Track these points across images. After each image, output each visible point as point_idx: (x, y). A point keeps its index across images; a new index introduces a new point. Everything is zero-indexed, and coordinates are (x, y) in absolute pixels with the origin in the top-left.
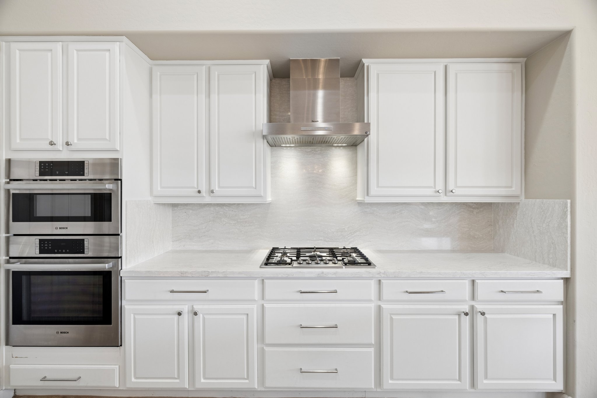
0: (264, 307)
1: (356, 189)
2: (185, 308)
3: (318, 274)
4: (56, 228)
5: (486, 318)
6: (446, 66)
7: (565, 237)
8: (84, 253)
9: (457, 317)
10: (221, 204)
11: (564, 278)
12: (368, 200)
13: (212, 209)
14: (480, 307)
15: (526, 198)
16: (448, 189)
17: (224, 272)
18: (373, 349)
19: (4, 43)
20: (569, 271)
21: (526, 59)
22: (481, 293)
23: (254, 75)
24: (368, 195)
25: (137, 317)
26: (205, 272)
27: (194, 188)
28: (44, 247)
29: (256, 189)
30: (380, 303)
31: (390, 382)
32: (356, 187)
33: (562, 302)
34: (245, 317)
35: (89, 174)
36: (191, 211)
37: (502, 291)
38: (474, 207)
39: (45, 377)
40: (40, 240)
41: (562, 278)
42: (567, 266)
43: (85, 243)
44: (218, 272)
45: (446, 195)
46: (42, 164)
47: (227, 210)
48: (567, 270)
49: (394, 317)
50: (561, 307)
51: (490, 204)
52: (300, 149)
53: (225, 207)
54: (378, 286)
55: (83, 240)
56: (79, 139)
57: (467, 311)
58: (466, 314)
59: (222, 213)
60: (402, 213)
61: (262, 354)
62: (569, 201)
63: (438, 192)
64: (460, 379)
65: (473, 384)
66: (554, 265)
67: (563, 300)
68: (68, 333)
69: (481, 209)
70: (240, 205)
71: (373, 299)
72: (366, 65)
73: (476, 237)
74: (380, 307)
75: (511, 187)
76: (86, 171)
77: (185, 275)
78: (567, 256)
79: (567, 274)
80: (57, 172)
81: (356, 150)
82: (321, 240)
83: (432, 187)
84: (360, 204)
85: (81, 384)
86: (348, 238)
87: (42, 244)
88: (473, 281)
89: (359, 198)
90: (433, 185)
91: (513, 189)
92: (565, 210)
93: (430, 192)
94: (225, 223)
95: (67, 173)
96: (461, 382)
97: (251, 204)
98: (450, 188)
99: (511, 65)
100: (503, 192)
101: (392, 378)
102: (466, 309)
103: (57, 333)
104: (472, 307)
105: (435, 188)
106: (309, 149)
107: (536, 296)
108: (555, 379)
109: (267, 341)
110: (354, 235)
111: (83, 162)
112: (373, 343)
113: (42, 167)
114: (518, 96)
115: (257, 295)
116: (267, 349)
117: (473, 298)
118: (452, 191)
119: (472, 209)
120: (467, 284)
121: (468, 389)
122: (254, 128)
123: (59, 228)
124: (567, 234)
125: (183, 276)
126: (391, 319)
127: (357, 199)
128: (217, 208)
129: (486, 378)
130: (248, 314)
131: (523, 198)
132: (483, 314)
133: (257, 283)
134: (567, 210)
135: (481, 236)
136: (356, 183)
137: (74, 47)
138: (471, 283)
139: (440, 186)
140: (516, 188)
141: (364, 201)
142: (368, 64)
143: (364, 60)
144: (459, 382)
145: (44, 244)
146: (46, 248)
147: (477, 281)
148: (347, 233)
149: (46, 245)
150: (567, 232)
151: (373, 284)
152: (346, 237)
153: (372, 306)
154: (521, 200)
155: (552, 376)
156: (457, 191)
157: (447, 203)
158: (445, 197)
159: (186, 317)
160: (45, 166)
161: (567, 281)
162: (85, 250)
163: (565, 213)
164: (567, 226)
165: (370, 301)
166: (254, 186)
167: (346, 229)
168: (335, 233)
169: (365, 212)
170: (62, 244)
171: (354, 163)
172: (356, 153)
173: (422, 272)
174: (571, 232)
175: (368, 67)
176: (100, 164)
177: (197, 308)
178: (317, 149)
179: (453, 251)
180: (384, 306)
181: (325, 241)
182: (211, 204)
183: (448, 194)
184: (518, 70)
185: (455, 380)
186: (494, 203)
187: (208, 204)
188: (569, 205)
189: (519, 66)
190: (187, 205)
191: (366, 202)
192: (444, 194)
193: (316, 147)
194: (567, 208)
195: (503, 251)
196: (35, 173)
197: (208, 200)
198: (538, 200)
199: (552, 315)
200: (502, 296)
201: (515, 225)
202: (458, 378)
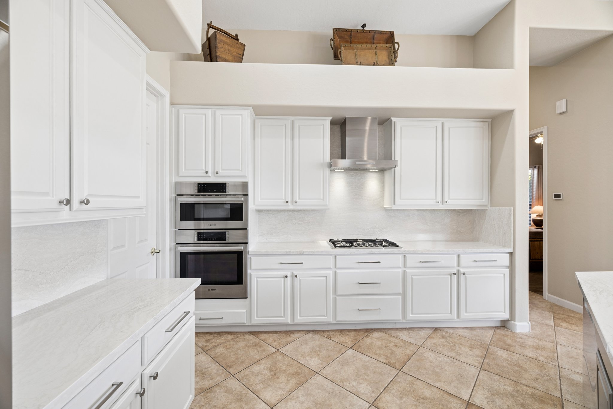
0: (337, 273)
1: (384, 200)
2: (289, 274)
3: (369, 252)
4: (208, 225)
5: (466, 277)
6: (443, 123)
7: (510, 229)
8: (226, 240)
9: (449, 276)
10: (292, 210)
11: (510, 253)
12: (394, 207)
13: (286, 213)
14: (462, 270)
15: (491, 206)
16: (444, 200)
17: (312, 251)
18: (401, 296)
19: (173, 109)
20: (512, 249)
21: (491, 120)
22: (463, 262)
23: (322, 127)
24: (394, 204)
25: (258, 279)
26: (301, 251)
27: (283, 199)
28: (201, 237)
29: (323, 200)
30: (405, 269)
31: (411, 315)
32: (384, 198)
33: (509, 267)
34: (325, 278)
35: (229, 191)
36: (271, 215)
37: (475, 261)
38: (460, 212)
39: (201, 318)
40: (198, 233)
41: (509, 253)
42: (511, 246)
43: (227, 234)
44: (309, 251)
45: (443, 204)
46: (200, 185)
47: (296, 214)
48: (511, 248)
49: (413, 277)
50: (508, 269)
51: (471, 210)
52: (346, 173)
53: (295, 212)
54: (404, 259)
55: (225, 232)
56: (222, 170)
57: (456, 272)
58: (455, 274)
59: (293, 216)
61: (335, 300)
62: (512, 208)
63: (438, 202)
64: (451, 313)
65: (459, 316)
66: (505, 246)
67: (509, 266)
68: (216, 290)
69: (465, 214)
70: (306, 211)
71: (401, 266)
72: (393, 121)
73: (462, 232)
74: (405, 271)
75: (482, 199)
76: (227, 190)
77: (289, 253)
78: (511, 240)
79: (511, 250)
80: (209, 190)
81: (384, 174)
82: (360, 234)
83: (434, 199)
84: (386, 210)
85: (223, 322)
86: (379, 233)
87: (199, 235)
88: (459, 256)
89: (387, 206)
90: (435, 198)
91: (484, 201)
92: (510, 213)
93: (433, 202)
94: (295, 223)
95: (215, 190)
96: (452, 314)
97: (313, 210)
98: (445, 200)
99: (482, 123)
100: (478, 202)
101: (412, 314)
102: (455, 271)
103: (209, 290)
104: (458, 271)
105: (436, 200)
106: (352, 173)
107: (494, 264)
108: (505, 312)
109: (339, 292)
110: (382, 231)
111: (225, 184)
112: (401, 292)
113: (200, 187)
114: (487, 142)
115: (332, 265)
116: (338, 298)
117: (459, 265)
118: (446, 202)
119: (459, 213)
120: (455, 257)
121: (456, 318)
122: (322, 161)
123: (210, 225)
124: (511, 227)
125: (288, 254)
126: (412, 278)
127: (384, 207)
128: (290, 213)
129: (466, 312)
130: (326, 277)
131: (489, 206)
132: (464, 274)
133: (332, 258)
134: (511, 213)
135: (465, 231)
136: (383, 196)
137: (219, 112)
138: (457, 257)
139: (439, 199)
140: (485, 200)
141: (392, 208)
142: (394, 121)
143: (392, 118)
144: (451, 315)
145: (201, 235)
146: (202, 237)
147: (461, 255)
148: (378, 229)
149: (202, 236)
150: (511, 226)
151: (401, 257)
152: (377, 232)
153: (400, 270)
154: (488, 208)
155: (503, 311)
156: (450, 202)
157: (443, 209)
158: (442, 205)
159: (289, 279)
160: (201, 186)
161: (511, 254)
162: (227, 239)
163: (510, 216)
164: (511, 223)
165: (399, 268)
166: (322, 198)
167: (377, 227)
168: (369, 230)
169: (390, 215)
170: (212, 235)
171: (382, 183)
172: (384, 175)
173: (429, 250)
174: (513, 226)
175: (395, 122)
176: (235, 185)
177: (296, 273)
178: (358, 173)
179: (447, 241)
180: (408, 271)
181: (363, 235)
182: (285, 210)
183: (444, 204)
184: (486, 126)
185: (448, 313)
186: (473, 209)
187: (283, 210)
188: (512, 210)
189: (487, 124)
190: (268, 210)
191: (393, 209)
192: (442, 204)
193: (357, 172)
194: (511, 212)
195: (478, 241)
196: (194, 191)
197: (291, 207)
198: (497, 207)
199: (503, 274)
200: (475, 264)
201: (485, 223)
202: (450, 312)
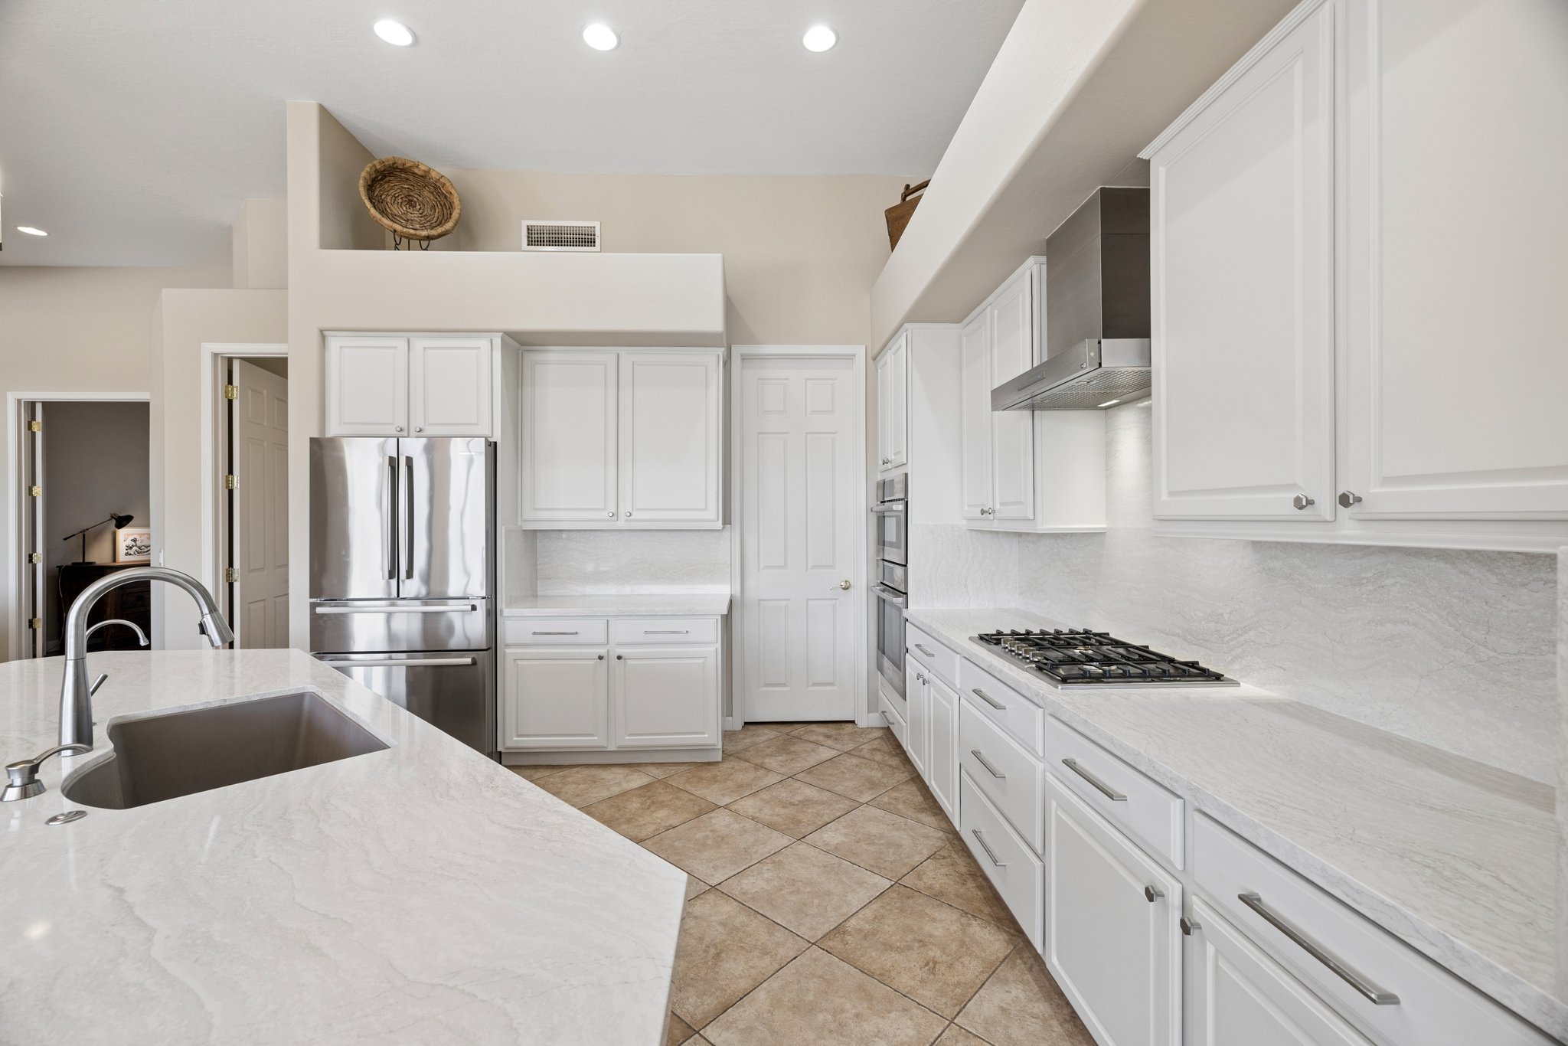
23: (1021, 295)
60: (1383, 587)
86: (1231, 643)
110: (1243, 638)
148: (1227, 627)
152: (1226, 639)
168: (1203, 623)
169: (1270, 569)
